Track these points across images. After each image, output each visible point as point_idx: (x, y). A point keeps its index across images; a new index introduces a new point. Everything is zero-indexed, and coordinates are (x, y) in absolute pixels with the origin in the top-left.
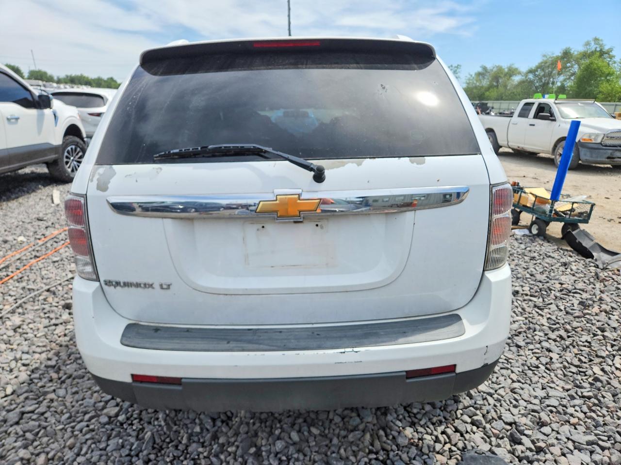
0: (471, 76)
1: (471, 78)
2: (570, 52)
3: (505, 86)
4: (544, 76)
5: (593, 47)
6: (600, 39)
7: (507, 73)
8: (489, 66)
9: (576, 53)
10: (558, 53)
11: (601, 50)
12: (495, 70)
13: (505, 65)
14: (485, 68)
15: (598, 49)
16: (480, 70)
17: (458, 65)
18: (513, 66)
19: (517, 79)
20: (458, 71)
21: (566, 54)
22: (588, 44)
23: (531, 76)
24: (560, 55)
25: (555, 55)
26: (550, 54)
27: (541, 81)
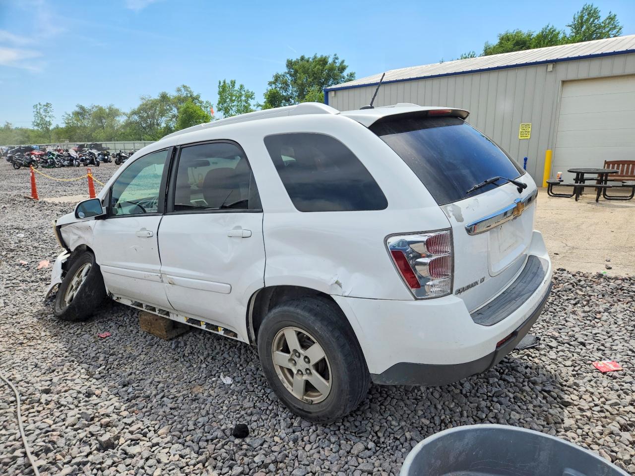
0: (69, 115)
1: (70, 118)
2: (167, 97)
3: (112, 127)
4: (148, 117)
5: (184, 93)
6: (188, 86)
7: (109, 114)
8: (87, 106)
9: (172, 97)
10: (156, 96)
11: (191, 96)
12: (95, 110)
13: (105, 105)
14: (82, 108)
15: (189, 95)
16: (77, 109)
17: (47, 104)
18: (113, 107)
19: (122, 120)
20: (48, 110)
21: (164, 97)
22: (179, 90)
23: (136, 118)
24: (159, 98)
25: (152, 98)
26: (147, 97)
27: (147, 123)
